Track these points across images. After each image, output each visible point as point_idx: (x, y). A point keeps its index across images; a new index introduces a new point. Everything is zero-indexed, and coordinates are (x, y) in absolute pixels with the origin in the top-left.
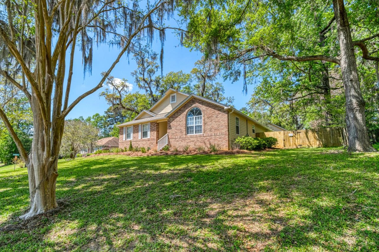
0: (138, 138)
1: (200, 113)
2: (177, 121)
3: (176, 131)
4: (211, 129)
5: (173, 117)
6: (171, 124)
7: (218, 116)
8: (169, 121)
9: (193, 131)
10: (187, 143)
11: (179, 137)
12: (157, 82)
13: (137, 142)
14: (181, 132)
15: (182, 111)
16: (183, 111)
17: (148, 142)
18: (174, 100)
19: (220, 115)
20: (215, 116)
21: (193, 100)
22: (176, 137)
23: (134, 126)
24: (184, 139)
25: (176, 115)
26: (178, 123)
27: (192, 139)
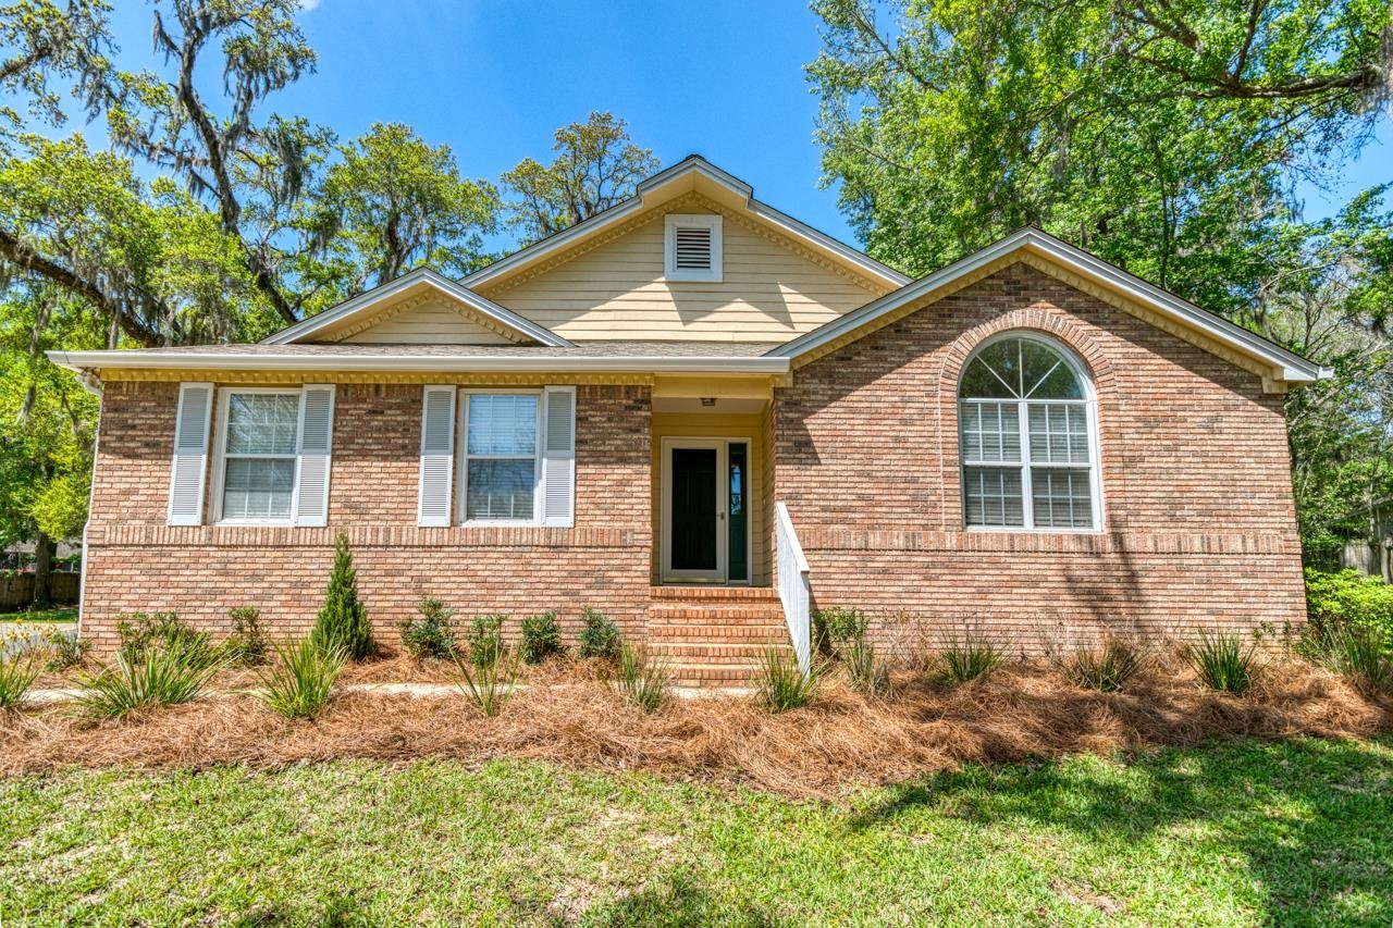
0: (404, 514)
1: (1064, 384)
2: (875, 416)
3: (868, 488)
4: (1176, 505)
5: (830, 376)
6: (815, 425)
7: (1217, 419)
8: (792, 404)
9: (1016, 504)
10: (982, 592)
11: (900, 542)
12: (291, 150)
13: (399, 558)
14: (921, 503)
15: (917, 341)
16: (928, 344)
17: (554, 568)
18: (705, 264)
19: (1231, 421)
20: (1195, 419)
21: (1017, 275)
22: (875, 540)
23: (342, 389)
24: (953, 563)
25: (864, 361)
26: (889, 428)
27: (1021, 567)
